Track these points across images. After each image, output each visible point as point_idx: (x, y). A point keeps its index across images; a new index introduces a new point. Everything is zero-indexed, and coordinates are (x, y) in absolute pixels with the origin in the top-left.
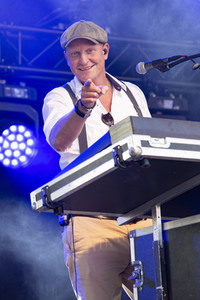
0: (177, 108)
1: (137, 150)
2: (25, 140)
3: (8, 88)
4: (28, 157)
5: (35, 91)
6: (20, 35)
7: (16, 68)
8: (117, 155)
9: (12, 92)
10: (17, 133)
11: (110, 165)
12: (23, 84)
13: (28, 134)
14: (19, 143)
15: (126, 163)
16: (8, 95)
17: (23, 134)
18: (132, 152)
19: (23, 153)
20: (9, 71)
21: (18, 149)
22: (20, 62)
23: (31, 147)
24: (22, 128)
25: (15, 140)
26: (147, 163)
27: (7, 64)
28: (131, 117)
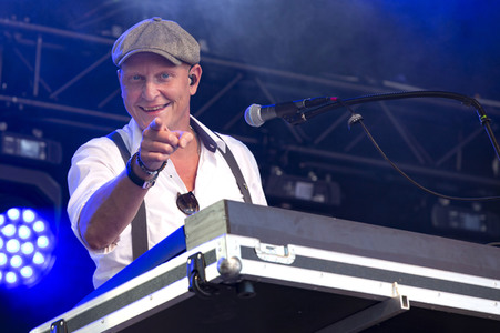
0: (320, 199)
1: (232, 263)
2: (34, 237)
3: (9, 139)
4: (37, 269)
5: (59, 146)
6: (40, 40)
7: (28, 102)
8: (195, 272)
9: (16, 146)
10: (20, 223)
11: (181, 287)
12: (38, 134)
13: (40, 226)
14: (22, 241)
15: (212, 286)
16: (10, 151)
17: (30, 225)
18: (223, 267)
19: (28, 260)
20: (14, 106)
21: (19, 253)
22: (36, 92)
23: (44, 252)
24: (29, 215)
25: (16, 236)
26: (249, 289)
27: (13, 95)
28: (226, 202)
